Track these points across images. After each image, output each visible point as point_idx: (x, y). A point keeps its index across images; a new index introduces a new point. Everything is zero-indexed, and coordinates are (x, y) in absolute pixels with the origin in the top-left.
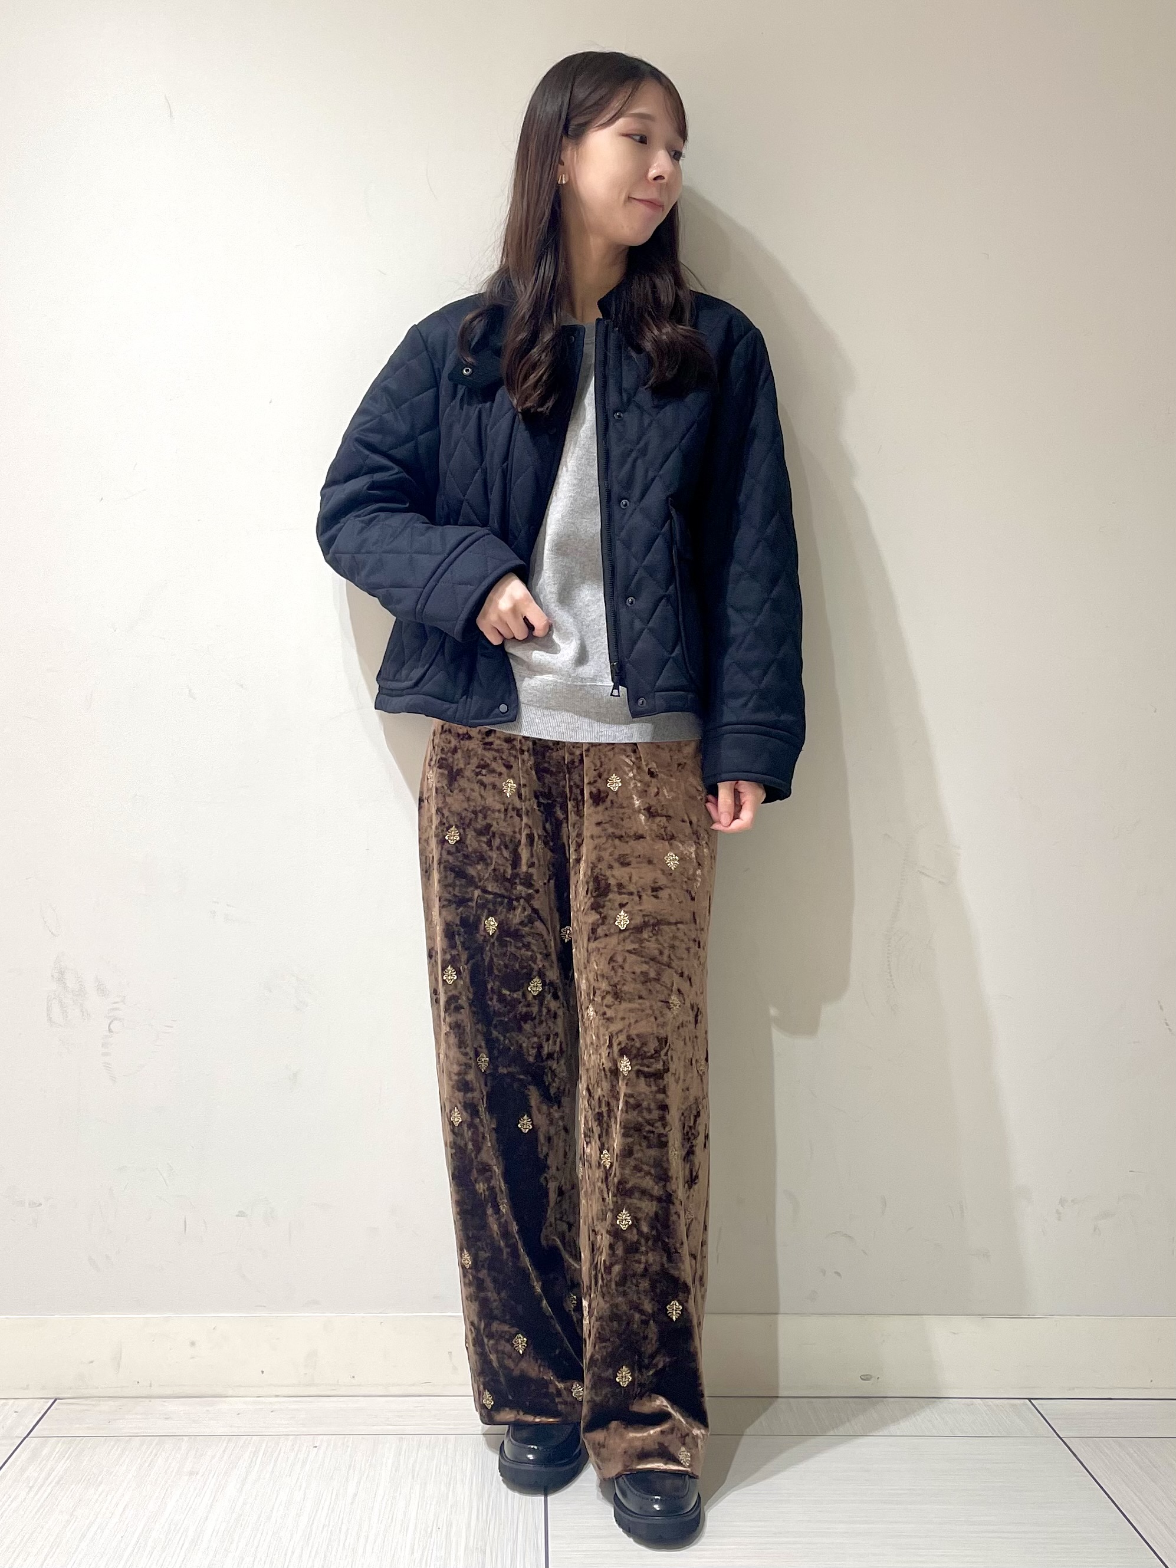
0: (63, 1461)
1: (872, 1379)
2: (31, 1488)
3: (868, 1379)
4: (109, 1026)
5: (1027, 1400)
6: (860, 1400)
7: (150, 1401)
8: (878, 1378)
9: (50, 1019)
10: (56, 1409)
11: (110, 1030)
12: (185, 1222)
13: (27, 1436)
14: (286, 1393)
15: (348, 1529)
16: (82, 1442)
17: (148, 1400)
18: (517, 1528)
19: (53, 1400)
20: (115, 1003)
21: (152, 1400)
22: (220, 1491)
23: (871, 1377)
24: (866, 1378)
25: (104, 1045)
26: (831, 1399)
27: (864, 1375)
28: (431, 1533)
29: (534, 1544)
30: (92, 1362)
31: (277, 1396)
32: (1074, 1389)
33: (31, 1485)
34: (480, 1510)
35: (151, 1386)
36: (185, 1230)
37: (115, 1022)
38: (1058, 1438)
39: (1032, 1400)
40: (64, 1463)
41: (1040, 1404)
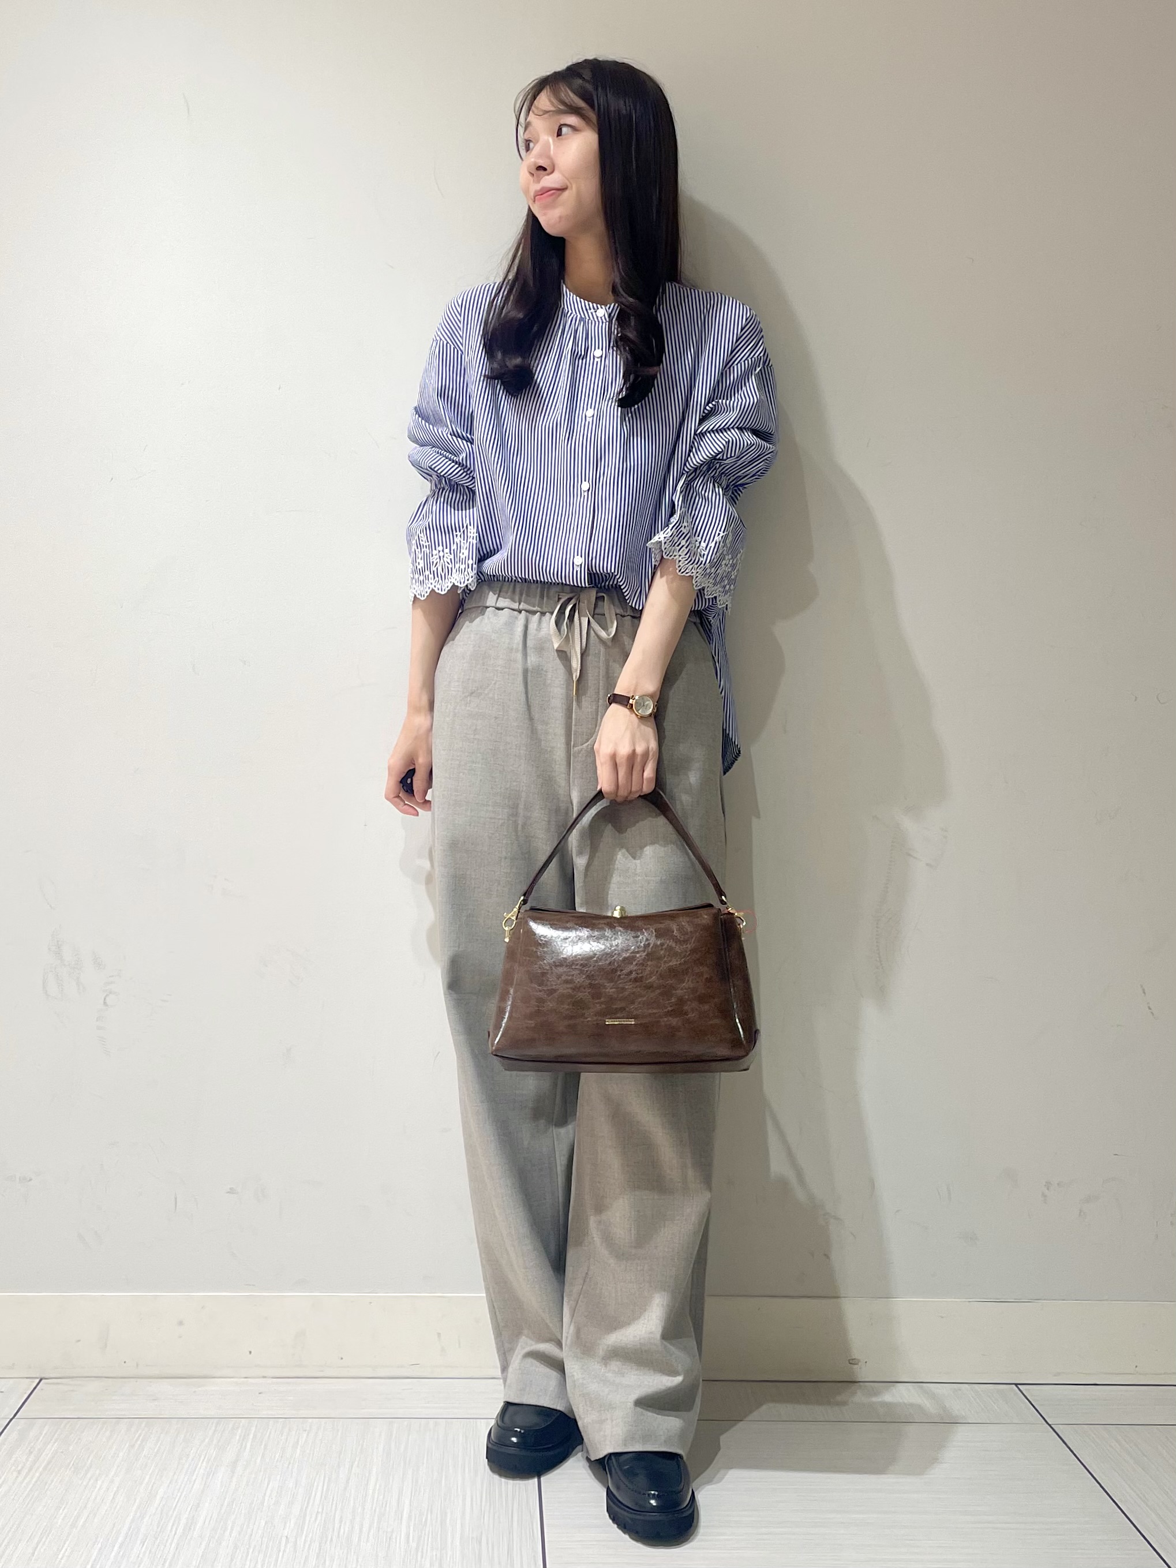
1: (860, 1364)
3: (856, 1364)
4: (105, 999)
5: (1014, 1386)
6: (848, 1384)
8: (866, 1362)
9: (46, 994)
10: (41, 1389)
11: (105, 1002)
12: (176, 1199)
13: (14, 1418)
14: (274, 1375)
15: (341, 1516)
16: (70, 1424)
17: (136, 1380)
19: (38, 1380)
20: (112, 976)
21: (140, 1380)
22: (211, 1476)
23: (859, 1361)
24: (854, 1362)
25: (99, 1019)
26: (819, 1384)
27: (852, 1359)
28: (426, 1520)
30: (77, 1341)
31: (264, 1377)
32: (1060, 1374)
35: (137, 1366)
36: (176, 1207)
37: (110, 995)
38: (1047, 1425)
39: (1019, 1386)
40: (52, 1446)
41: (1029, 1390)
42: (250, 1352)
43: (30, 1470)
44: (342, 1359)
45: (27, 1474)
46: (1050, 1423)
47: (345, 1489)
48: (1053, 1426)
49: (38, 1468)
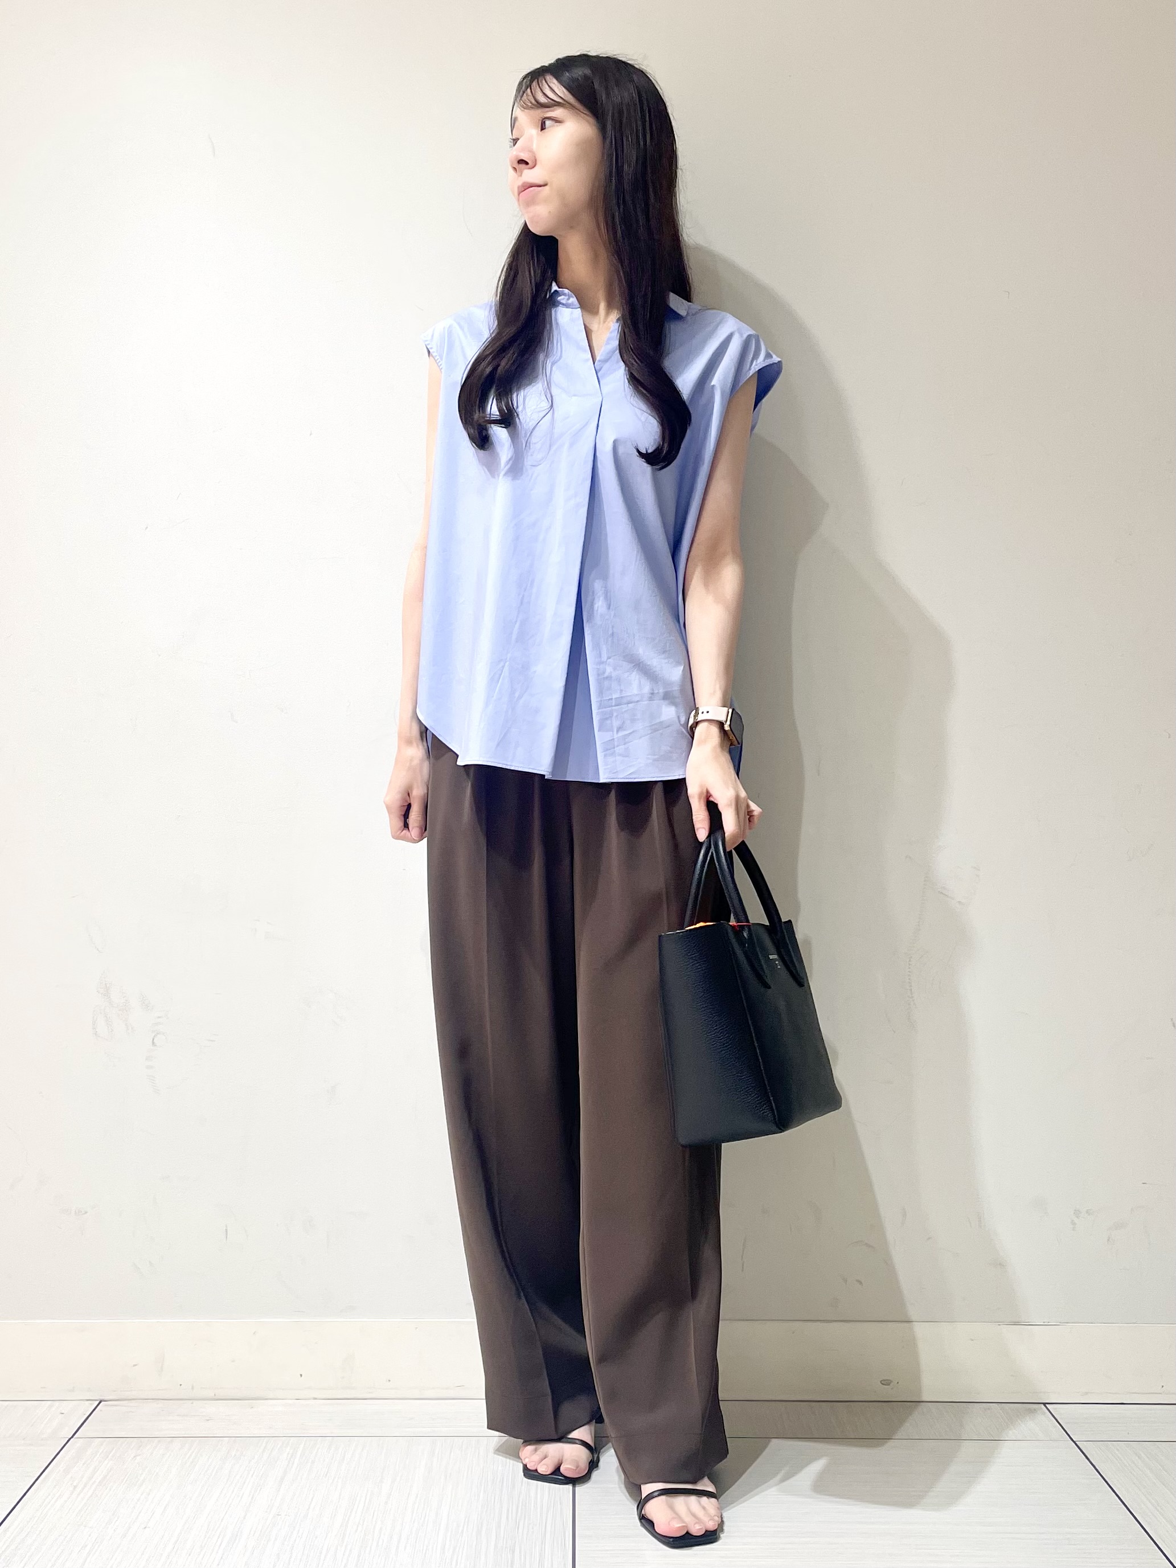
0: (106, 1462)
1: (891, 1385)
2: (75, 1487)
3: (889, 1385)
4: (153, 1040)
5: (1042, 1406)
6: (880, 1404)
7: (192, 1403)
8: (898, 1383)
9: (96, 1034)
10: (101, 1411)
11: (153, 1043)
12: (226, 1230)
13: (72, 1437)
14: (325, 1396)
15: (381, 1529)
16: (126, 1443)
17: (191, 1402)
18: (546, 1527)
19: (97, 1402)
20: (159, 1017)
21: (195, 1402)
22: (258, 1491)
23: (891, 1381)
24: (886, 1383)
25: (146, 1059)
26: (851, 1403)
27: (884, 1380)
28: (463, 1531)
29: (562, 1543)
30: (135, 1365)
31: (315, 1399)
32: (1087, 1393)
33: (75, 1484)
34: (510, 1511)
35: (193, 1388)
36: (227, 1237)
37: (158, 1035)
38: (1071, 1442)
39: (1047, 1405)
40: (108, 1463)
41: (1054, 1409)
42: (301, 1375)
43: (85, 1486)
44: (389, 1381)
45: (83, 1489)
46: (1074, 1440)
47: (386, 1503)
48: (1077, 1442)
49: (93, 1484)
